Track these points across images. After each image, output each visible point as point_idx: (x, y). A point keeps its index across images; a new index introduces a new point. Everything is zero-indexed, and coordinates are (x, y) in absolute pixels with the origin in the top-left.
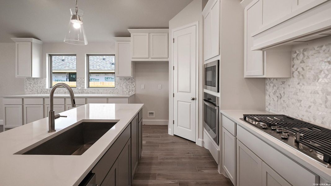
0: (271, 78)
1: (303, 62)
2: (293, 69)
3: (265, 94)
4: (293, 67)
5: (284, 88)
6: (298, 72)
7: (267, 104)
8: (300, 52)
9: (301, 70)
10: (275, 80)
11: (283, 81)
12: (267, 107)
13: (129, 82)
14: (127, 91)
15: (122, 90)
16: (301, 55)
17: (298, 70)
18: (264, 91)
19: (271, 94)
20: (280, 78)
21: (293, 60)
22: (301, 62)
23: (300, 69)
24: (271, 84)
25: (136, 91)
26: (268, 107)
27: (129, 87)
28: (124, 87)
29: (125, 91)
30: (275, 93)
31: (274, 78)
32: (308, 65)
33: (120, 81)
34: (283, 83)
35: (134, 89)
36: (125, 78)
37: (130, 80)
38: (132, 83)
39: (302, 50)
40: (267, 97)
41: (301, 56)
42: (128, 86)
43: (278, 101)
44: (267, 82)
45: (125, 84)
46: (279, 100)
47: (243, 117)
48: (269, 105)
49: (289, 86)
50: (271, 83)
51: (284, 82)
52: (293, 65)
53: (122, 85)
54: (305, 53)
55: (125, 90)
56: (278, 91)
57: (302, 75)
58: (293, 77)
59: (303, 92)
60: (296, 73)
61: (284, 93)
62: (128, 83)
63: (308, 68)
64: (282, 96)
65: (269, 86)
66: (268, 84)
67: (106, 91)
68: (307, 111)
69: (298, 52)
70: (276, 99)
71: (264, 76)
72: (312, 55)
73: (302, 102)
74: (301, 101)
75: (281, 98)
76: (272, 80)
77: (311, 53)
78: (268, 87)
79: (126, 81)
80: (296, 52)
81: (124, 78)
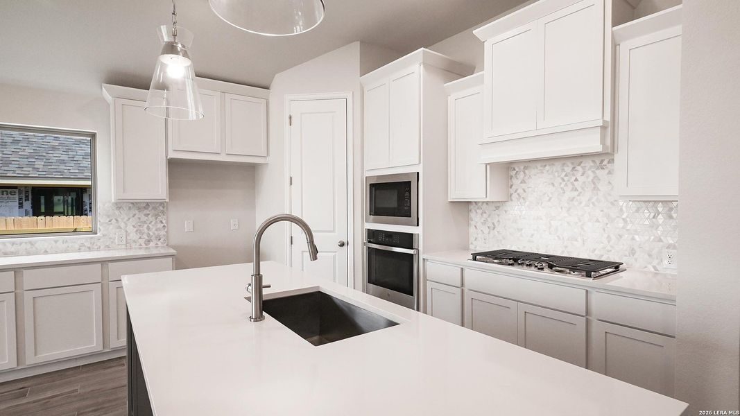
0: (479, 202)
1: (523, 182)
2: (511, 191)
3: (468, 224)
4: (511, 187)
5: (498, 215)
6: (518, 194)
7: (472, 239)
8: (520, 169)
9: (522, 191)
10: (485, 204)
11: (497, 205)
12: (472, 243)
13: (147, 215)
14: (142, 241)
15: (124, 238)
16: (522, 173)
17: (518, 192)
18: (468, 220)
19: (479, 225)
20: (493, 202)
21: (511, 178)
22: (521, 183)
23: (520, 191)
24: (478, 211)
25: (167, 237)
26: (474, 243)
27: (148, 228)
28: (130, 229)
29: (134, 241)
30: (485, 222)
31: (483, 202)
32: (529, 186)
33: (117, 212)
34: (497, 208)
35: (163, 233)
36: (132, 203)
37: (150, 209)
38: (156, 216)
39: (522, 167)
40: (472, 230)
41: (521, 175)
42: (146, 226)
43: (489, 233)
44: (471, 207)
45: (133, 221)
46: (491, 231)
47: (471, 257)
48: (476, 240)
49: (506, 211)
50: (478, 209)
51: (499, 207)
52: (512, 185)
53: (122, 225)
54: (526, 171)
55: (133, 236)
56: (489, 219)
57: (523, 198)
58: (512, 200)
59: (524, 218)
60: (515, 196)
61: (499, 221)
62: (144, 218)
63: (530, 189)
64: (496, 225)
65: (474, 213)
66: (473, 211)
67: (66, 245)
68: (529, 241)
69: (517, 170)
70: (486, 231)
71: (487, 200)
72: (535, 175)
73: (523, 231)
74: (522, 229)
75: (494, 228)
76: (480, 204)
77: (533, 172)
78: (473, 215)
79: (137, 212)
80: (514, 169)
81: (131, 205)
